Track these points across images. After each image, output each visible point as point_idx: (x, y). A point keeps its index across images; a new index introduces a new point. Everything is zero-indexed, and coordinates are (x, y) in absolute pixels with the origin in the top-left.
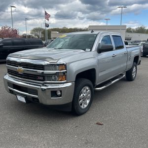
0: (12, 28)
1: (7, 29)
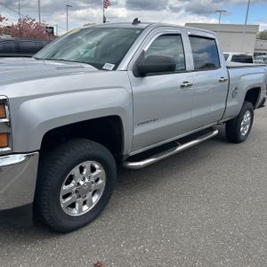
0: (37, 21)
1: (28, 22)
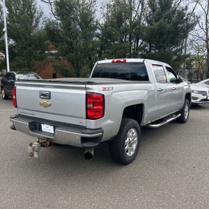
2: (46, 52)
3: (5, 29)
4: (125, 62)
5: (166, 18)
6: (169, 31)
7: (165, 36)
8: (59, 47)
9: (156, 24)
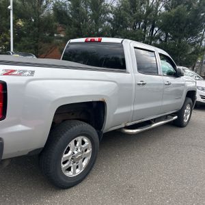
2: (55, 35)
3: (10, 7)
4: (100, 41)
5: (186, 4)
6: (188, 20)
7: (183, 25)
8: (67, 29)
9: (174, 11)
